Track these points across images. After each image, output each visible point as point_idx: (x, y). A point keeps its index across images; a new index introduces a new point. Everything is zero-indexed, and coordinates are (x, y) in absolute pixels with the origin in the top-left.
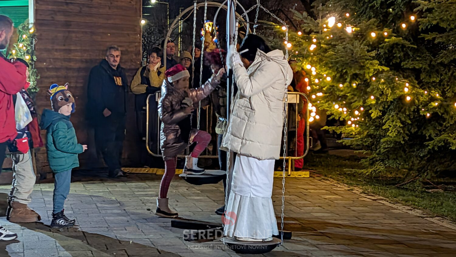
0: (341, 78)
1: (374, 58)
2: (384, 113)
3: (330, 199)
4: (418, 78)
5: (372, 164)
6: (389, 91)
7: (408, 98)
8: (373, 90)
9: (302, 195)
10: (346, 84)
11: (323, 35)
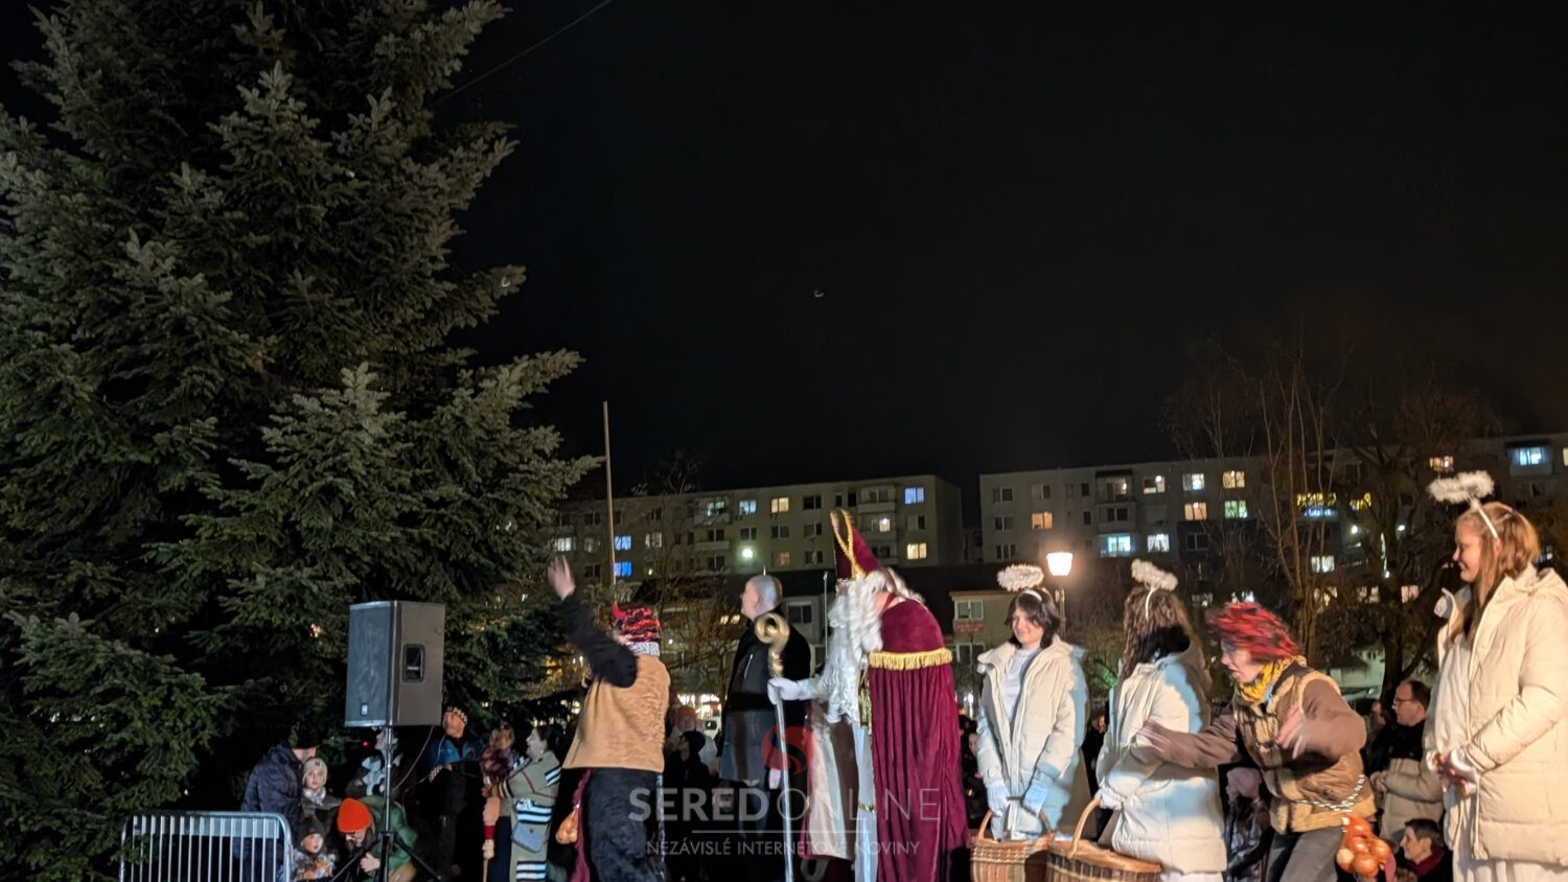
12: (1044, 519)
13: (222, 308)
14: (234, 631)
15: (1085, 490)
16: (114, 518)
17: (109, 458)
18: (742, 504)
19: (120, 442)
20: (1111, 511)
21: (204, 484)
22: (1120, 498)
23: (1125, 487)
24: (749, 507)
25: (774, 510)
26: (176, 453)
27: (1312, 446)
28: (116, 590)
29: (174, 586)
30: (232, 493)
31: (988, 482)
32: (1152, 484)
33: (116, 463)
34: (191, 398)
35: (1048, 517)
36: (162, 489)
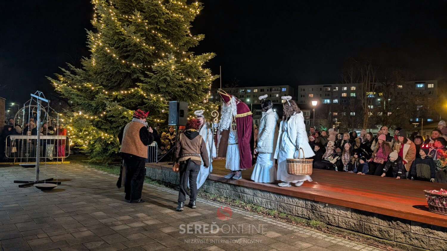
0: (81, 131)
1: (91, 125)
2: (95, 142)
3: (77, 170)
4: (106, 131)
5: (92, 158)
6: (97, 135)
7: (103, 137)
8: (91, 135)
9: (67, 170)
10: (82, 133)
11: (74, 117)
12: (311, 95)
13: (144, 41)
14: (146, 107)
15: (321, 89)
16: (123, 83)
17: (122, 71)
18: (248, 90)
19: (124, 68)
20: (326, 94)
21: (140, 77)
22: (328, 91)
23: (329, 89)
25: (254, 92)
26: (135, 71)
27: (371, 81)
28: (124, 98)
29: (135, 97)
30: (146, 79)
31: (300, 87)
32: (335, 89)
33: (123, 72)
34: (138, 59)
35: (312, 95)
36: (133, 78)
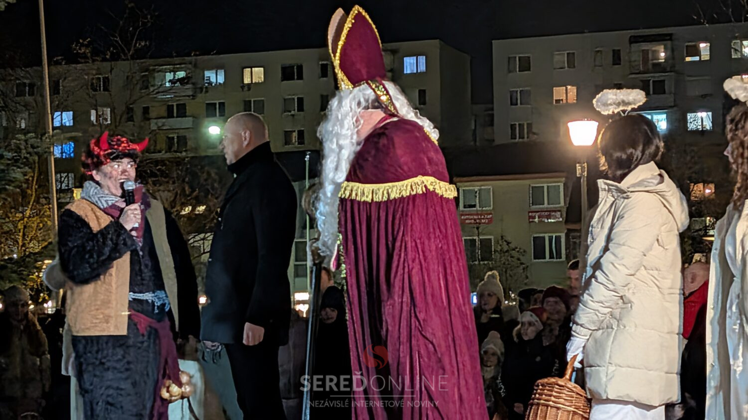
12: (567, 93)
15: (617, 58)
18: (207, 74)
20: (645, 83)
22: (658, 67)
23: (663, 55)
24: (216, 77)
25: (247, 80)
31: (502, 49)
32: (696, 52)
35: (572, 90)
